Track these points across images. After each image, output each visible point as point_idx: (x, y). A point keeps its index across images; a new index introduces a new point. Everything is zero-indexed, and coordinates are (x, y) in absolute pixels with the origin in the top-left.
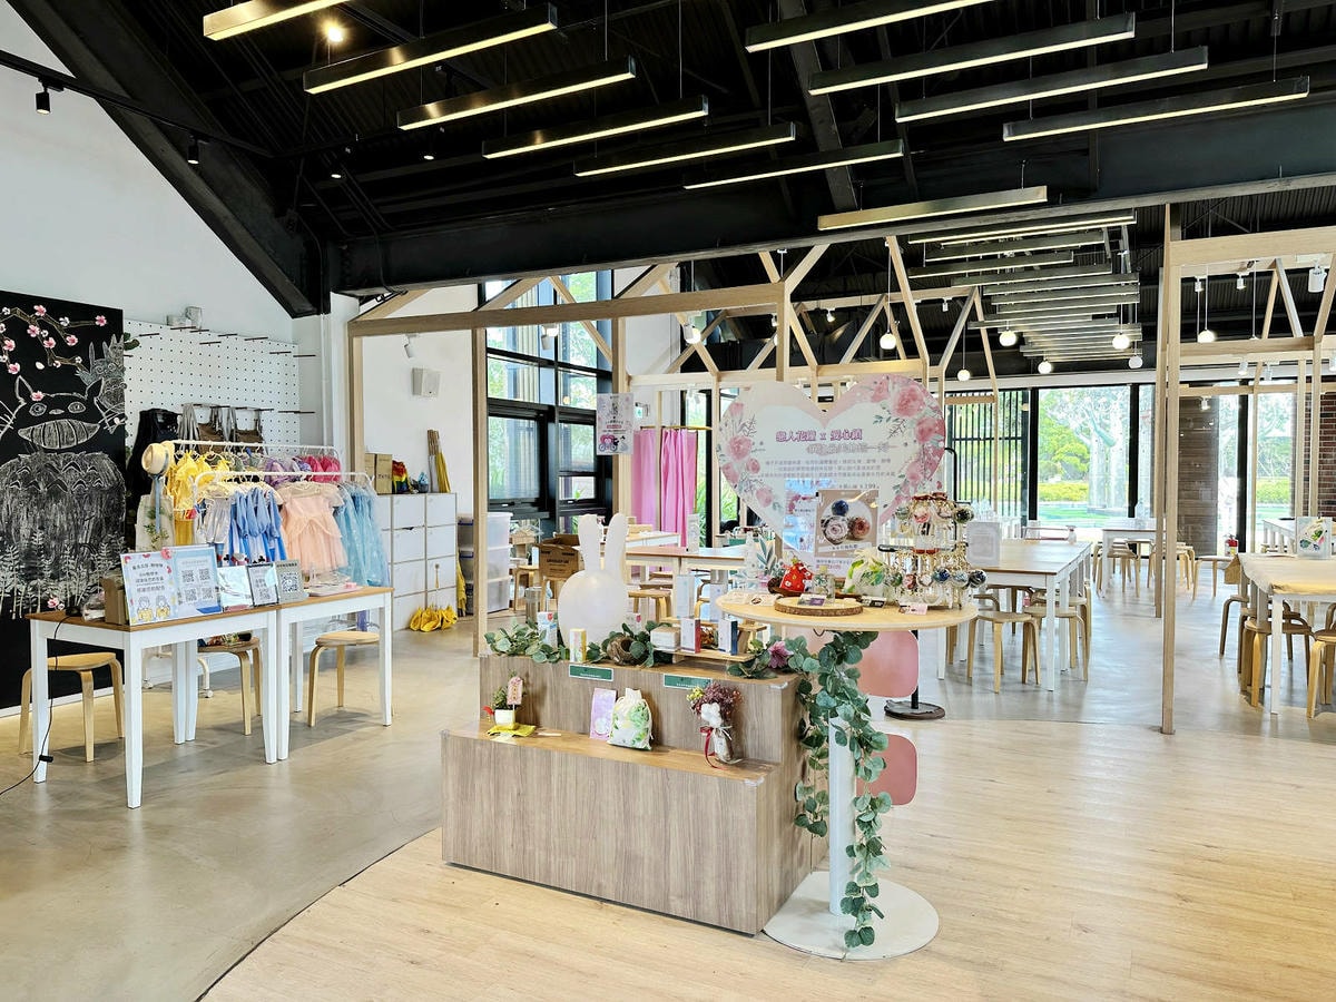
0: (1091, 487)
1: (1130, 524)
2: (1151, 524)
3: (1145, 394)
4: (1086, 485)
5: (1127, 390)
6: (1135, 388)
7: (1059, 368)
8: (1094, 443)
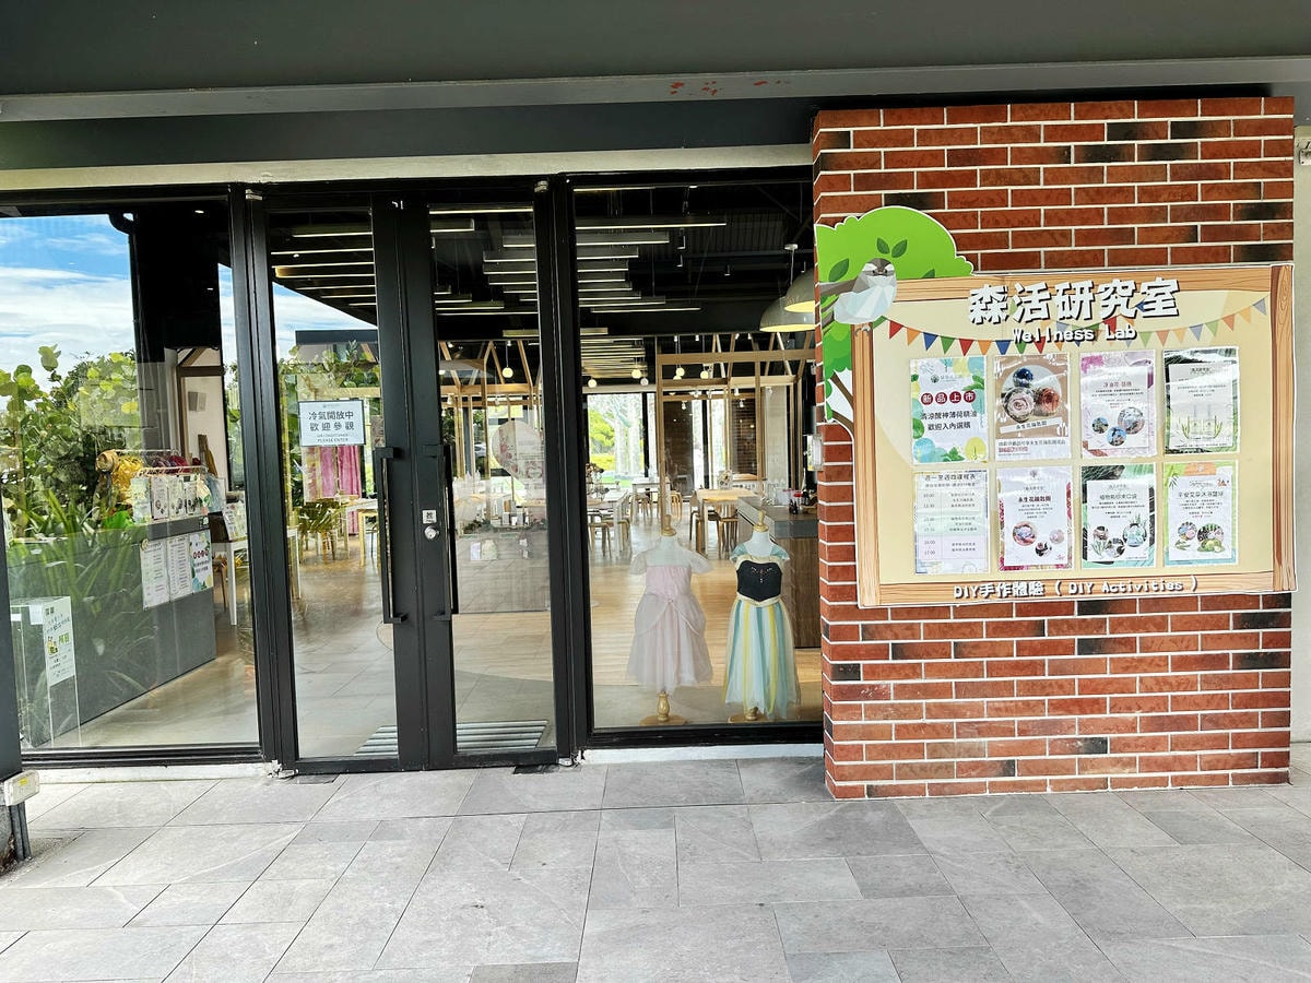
0: (616, 460)
1: (646, 480)
2: (657, 479)
3: (650, 397)
4: (613, 457)
5: (640, 397)
6: (645, 395)
7: (601, 382)
8: (616, 425)
